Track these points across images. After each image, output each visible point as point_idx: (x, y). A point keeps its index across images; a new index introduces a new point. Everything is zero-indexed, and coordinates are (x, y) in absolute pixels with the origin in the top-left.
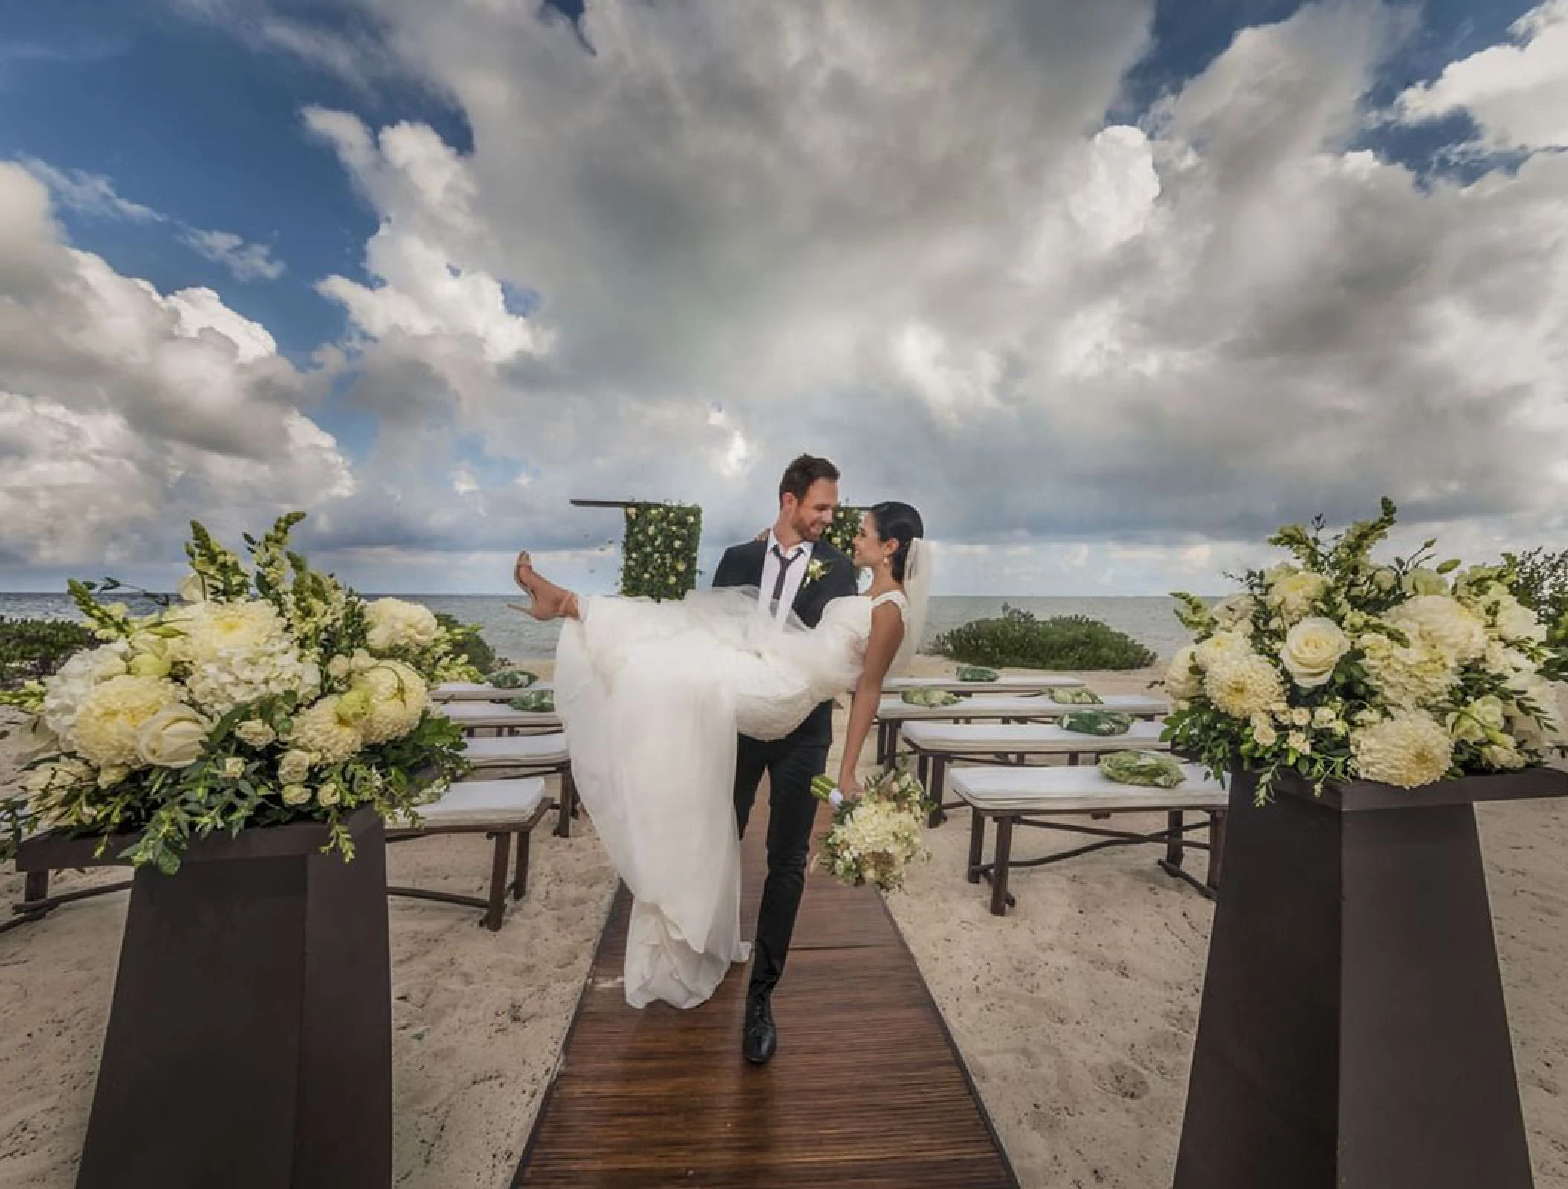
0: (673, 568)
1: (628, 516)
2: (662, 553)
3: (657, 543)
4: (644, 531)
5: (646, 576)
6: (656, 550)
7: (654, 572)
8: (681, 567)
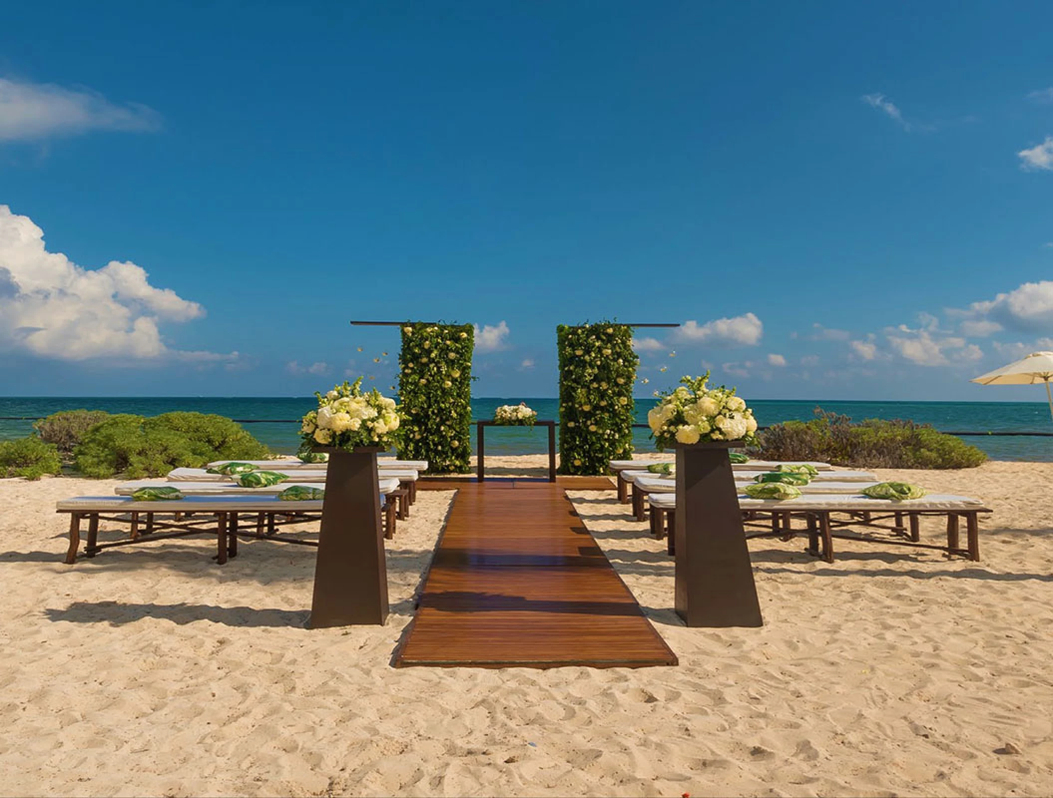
0: (448, 375)
1: (404, 334)
2: (437, 364)
3: (433, 355)
4: (420, 346)
5: (423, 381)
6: (432, 361)
7: (431, 378)
8: (457, 374)
